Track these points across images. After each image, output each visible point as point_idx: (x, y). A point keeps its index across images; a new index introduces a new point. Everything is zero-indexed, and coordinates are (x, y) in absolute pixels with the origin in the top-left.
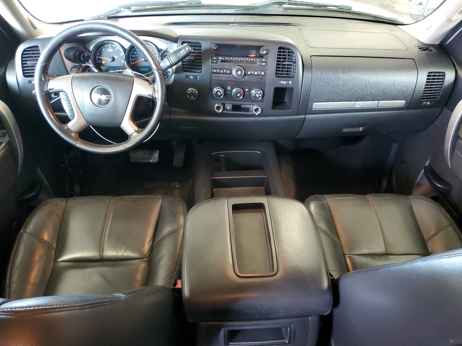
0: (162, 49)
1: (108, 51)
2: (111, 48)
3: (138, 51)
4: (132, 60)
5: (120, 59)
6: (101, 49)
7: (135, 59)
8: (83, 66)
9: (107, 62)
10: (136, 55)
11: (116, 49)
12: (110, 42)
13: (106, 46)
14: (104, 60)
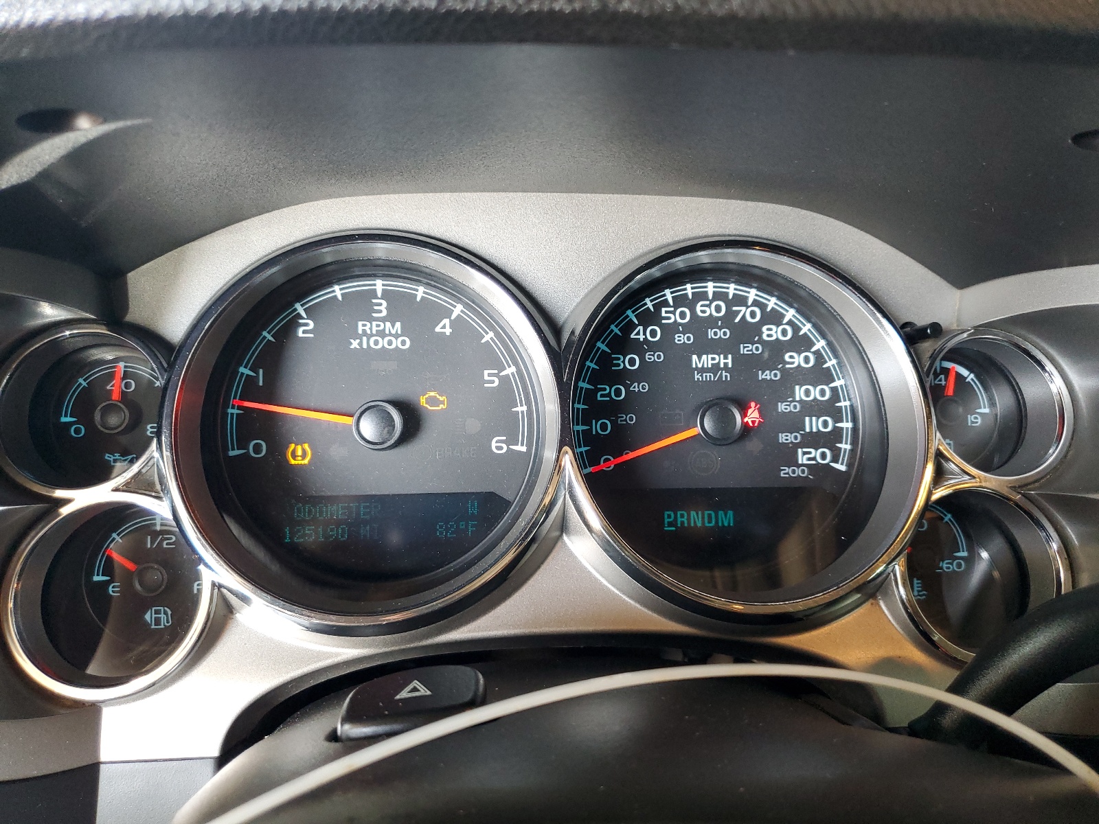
0: (944, 324)
1: (355, 344)
2: (391, 318)
3: (653, 347)
4: (596, 427)
5: (473, 426)
6: (279, 322)
7: (631, 419)
8: (65, 511)
9: (337, 452)
10: (635, 387)
11: (444, 327)
12: (381, 250)
13: (337, 290)
14: (306, 433)
